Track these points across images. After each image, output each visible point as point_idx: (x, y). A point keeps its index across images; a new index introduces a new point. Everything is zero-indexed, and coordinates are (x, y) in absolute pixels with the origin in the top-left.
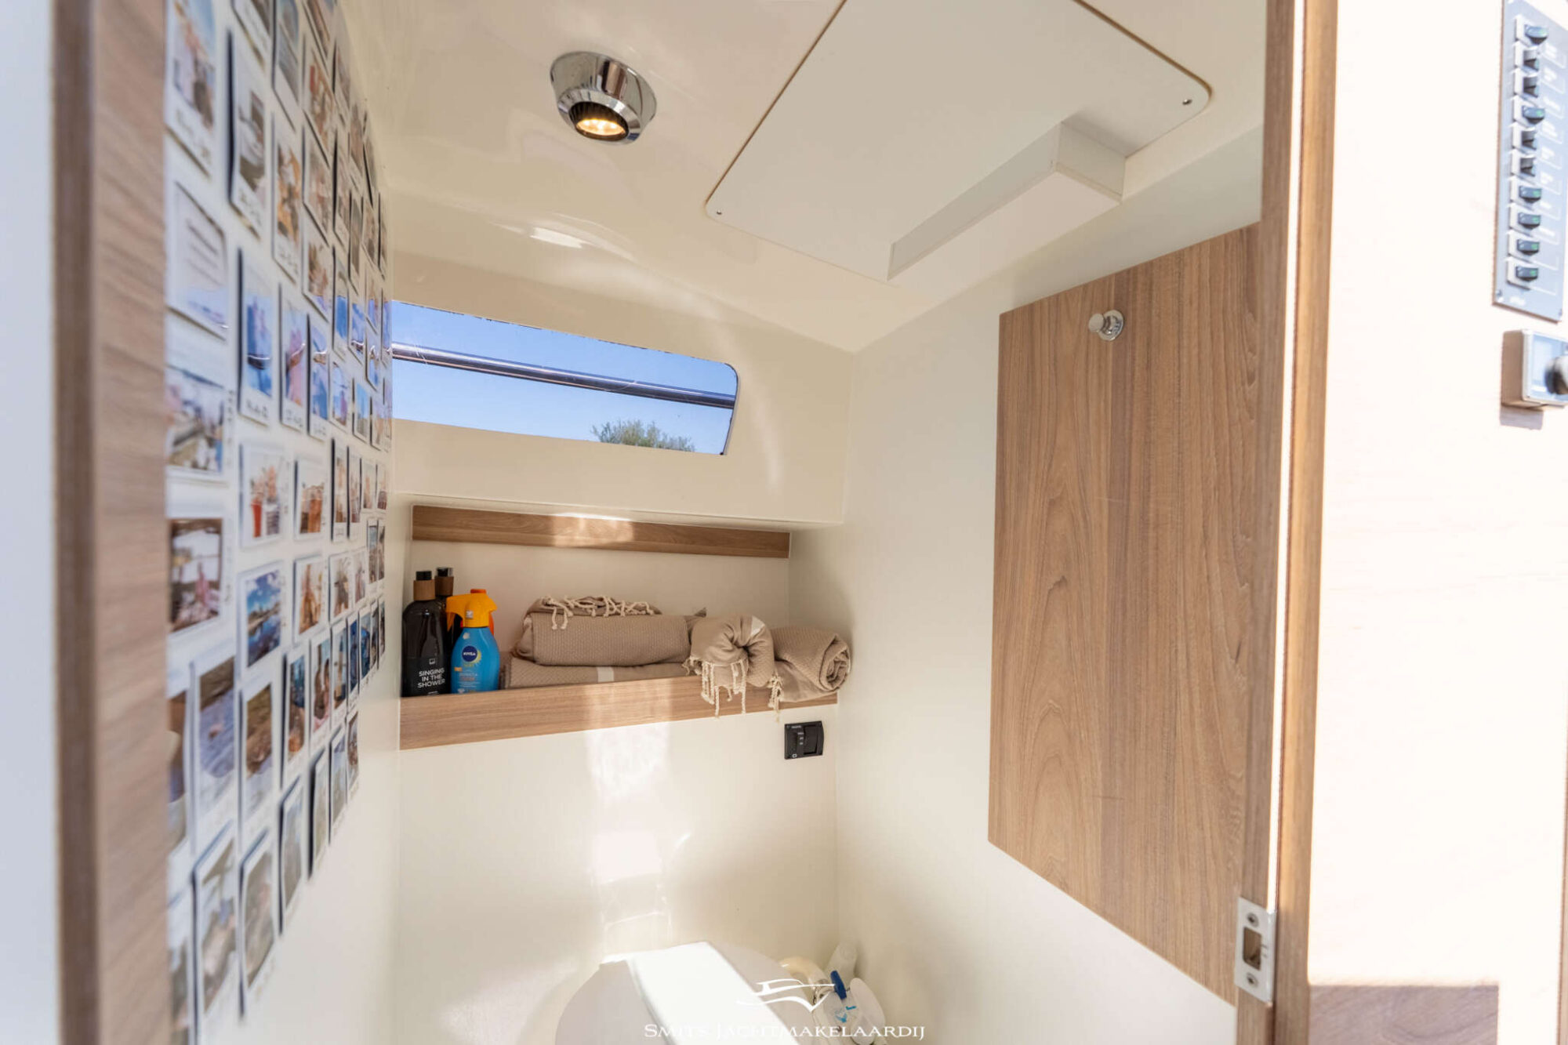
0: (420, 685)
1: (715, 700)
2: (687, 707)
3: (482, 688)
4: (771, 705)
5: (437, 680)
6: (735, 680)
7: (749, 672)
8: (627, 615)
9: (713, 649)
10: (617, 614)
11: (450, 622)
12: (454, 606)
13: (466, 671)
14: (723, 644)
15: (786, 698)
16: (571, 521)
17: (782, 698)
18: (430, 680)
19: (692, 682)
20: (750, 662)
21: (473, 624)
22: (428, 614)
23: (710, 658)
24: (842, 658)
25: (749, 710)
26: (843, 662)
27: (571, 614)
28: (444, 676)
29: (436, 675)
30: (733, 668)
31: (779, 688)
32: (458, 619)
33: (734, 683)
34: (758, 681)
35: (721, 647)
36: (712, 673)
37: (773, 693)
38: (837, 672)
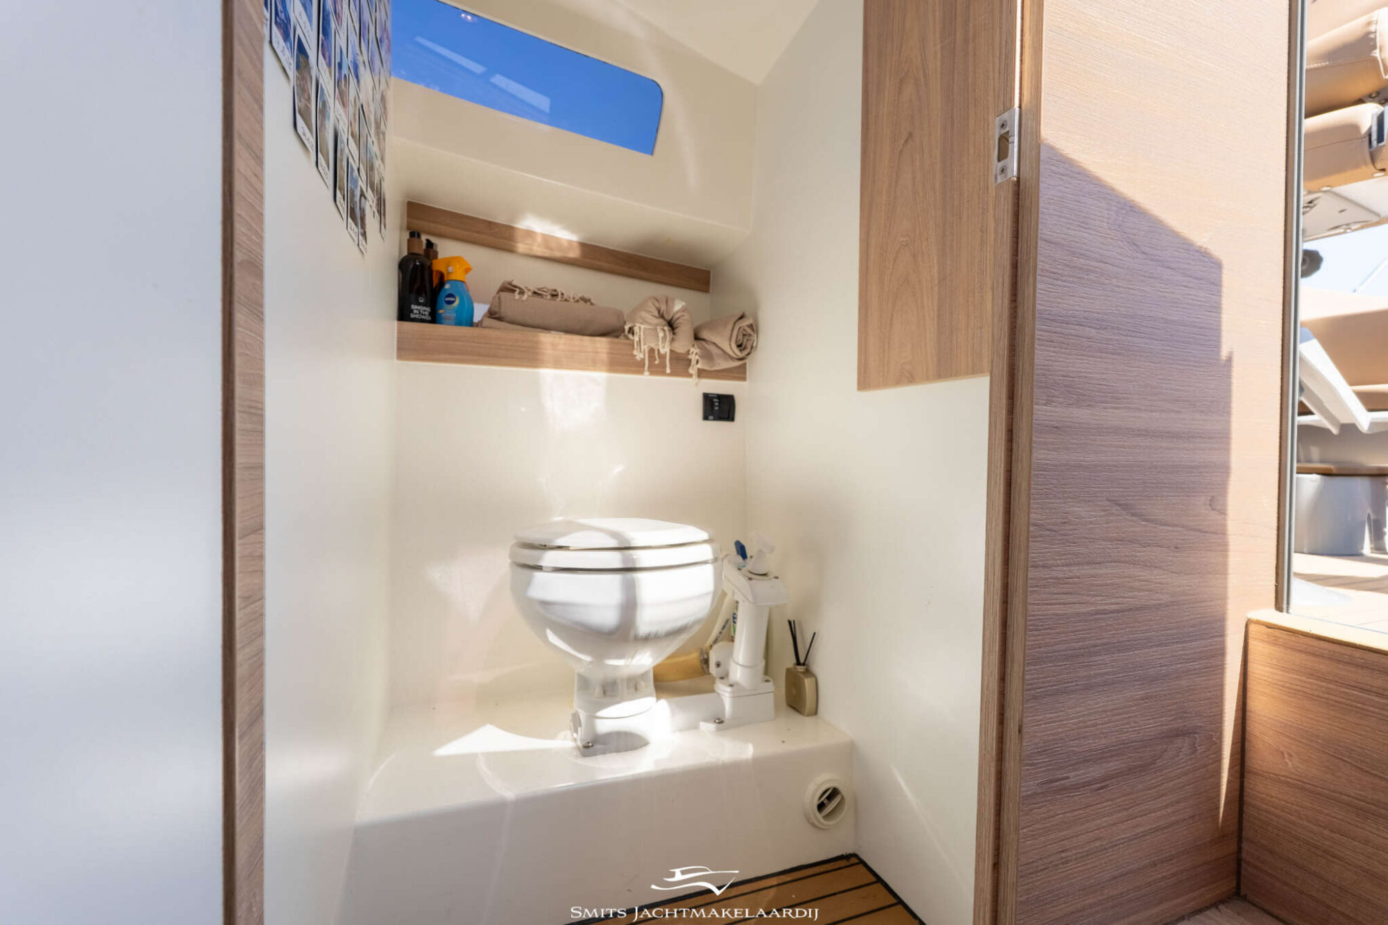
0: (412, 316)
1: (644, 355)
2: (622, 363)
3: (457, 324)
4: (691, 371)
5: (425, 315)
6: (660, 341)
7: (672, 340)
8: (575, 302)
9: (643, 314)
10: (566, 300)
11: (436, 281)
12: (438, 266)
13: (445, 311)
14: (651, 309)
15: (702, 365)
16: (530, 234)
17: (699, 366)
18: (420, 313)
19: (624, 344)
20: (674, 334)
21: (453, 277)
22: (418, 264)
23: (641, 321)
24: (749, 330)
25: (673, 374)
26: (750, 335)
27: (530, 294)
28: (430, 314)
29: (425, 311)
30: (659, 330)
31: (697, 357)
32: (442, 276)
33: (660, 343)
34: (680, 347)
35: (649, 312)
36: (642, 333)
37: (693, 361)
38: (744, 343)
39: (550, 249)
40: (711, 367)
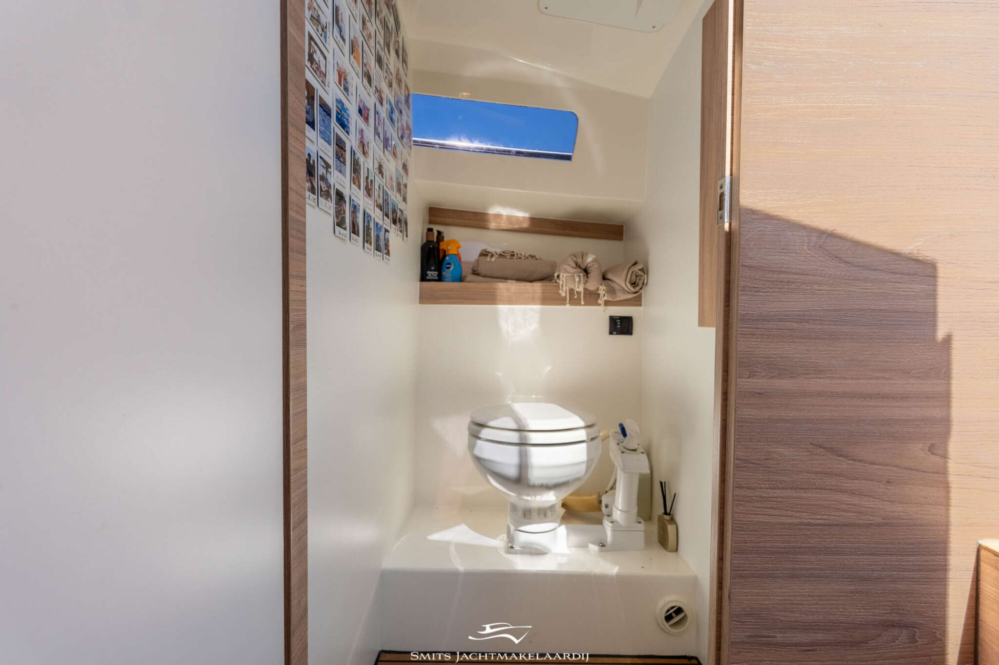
0: (428, 278)
1: (566, 293)
2: (551, 299)
3: (454, 280)
4: (599, 301)
5: (435, 276)
6: (577, 283)
7: (586, 282)
8: (525, 258)
9: (566, 267)
10: (520, 258)
11: (441, 255)
12: (443, 246)
13: (446, 273)
14: (571, 263)
15: (608, 297)
16: (498, 216)
17: (605, 298)
18: (432, 276)
19: (554, 286)
20: (587, 277)
21: (450, 252)
22: (431, 247)
23: (563, 271)
24: (641, 273)
25: (586, 304)
26: (641, 276)
27: (497, 256)
28: (438, 275)
29: (435, 274)
30: (576, 276)
31: (604, 292)
32: (445, 251)
33: (577, 286)
34: (591, 286)
35: (569, 265)
36: (564, 279)
37: (601, 295)
38: (637, 281)
39: (511, 223)
40: (614, 299)
